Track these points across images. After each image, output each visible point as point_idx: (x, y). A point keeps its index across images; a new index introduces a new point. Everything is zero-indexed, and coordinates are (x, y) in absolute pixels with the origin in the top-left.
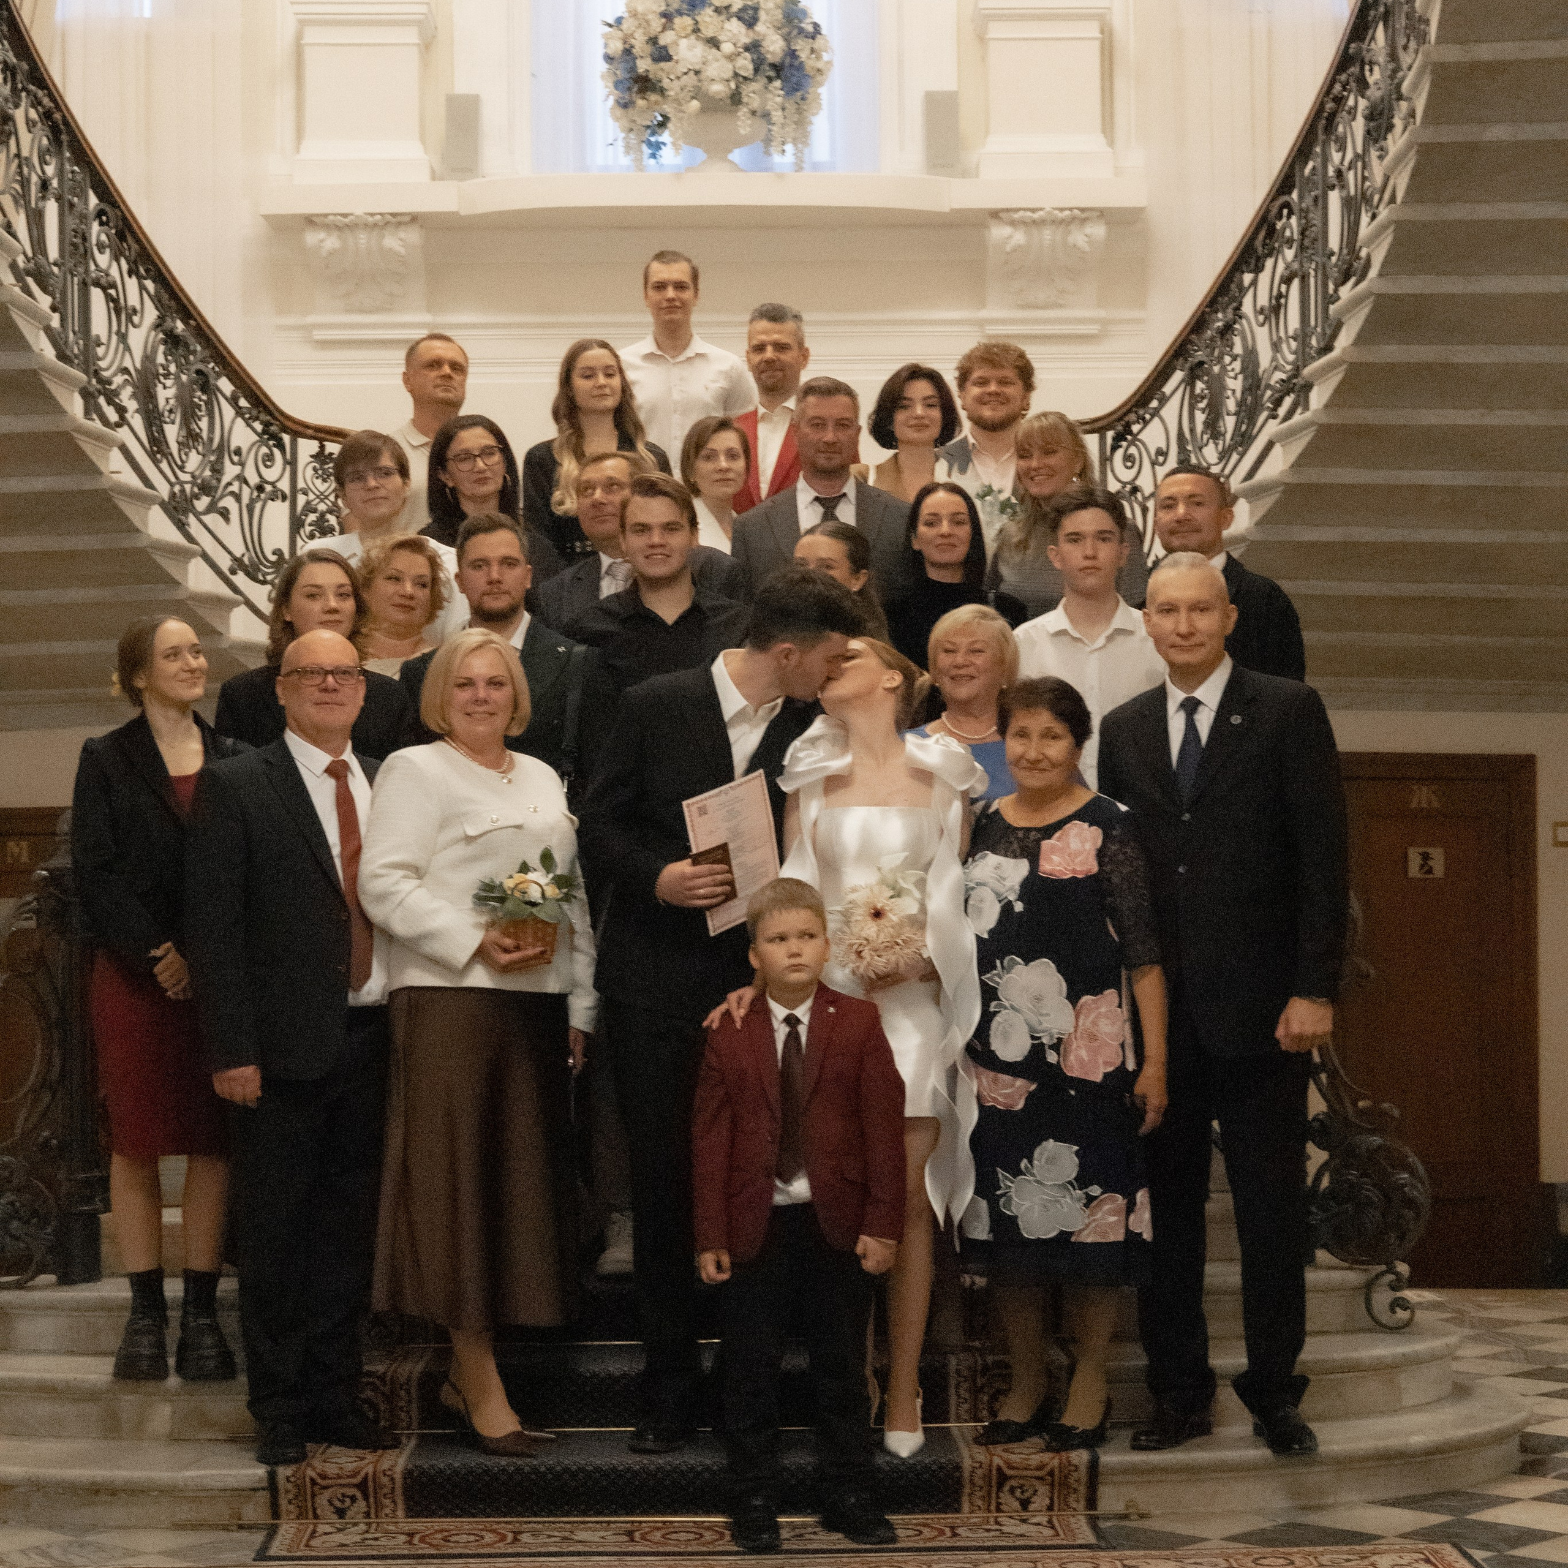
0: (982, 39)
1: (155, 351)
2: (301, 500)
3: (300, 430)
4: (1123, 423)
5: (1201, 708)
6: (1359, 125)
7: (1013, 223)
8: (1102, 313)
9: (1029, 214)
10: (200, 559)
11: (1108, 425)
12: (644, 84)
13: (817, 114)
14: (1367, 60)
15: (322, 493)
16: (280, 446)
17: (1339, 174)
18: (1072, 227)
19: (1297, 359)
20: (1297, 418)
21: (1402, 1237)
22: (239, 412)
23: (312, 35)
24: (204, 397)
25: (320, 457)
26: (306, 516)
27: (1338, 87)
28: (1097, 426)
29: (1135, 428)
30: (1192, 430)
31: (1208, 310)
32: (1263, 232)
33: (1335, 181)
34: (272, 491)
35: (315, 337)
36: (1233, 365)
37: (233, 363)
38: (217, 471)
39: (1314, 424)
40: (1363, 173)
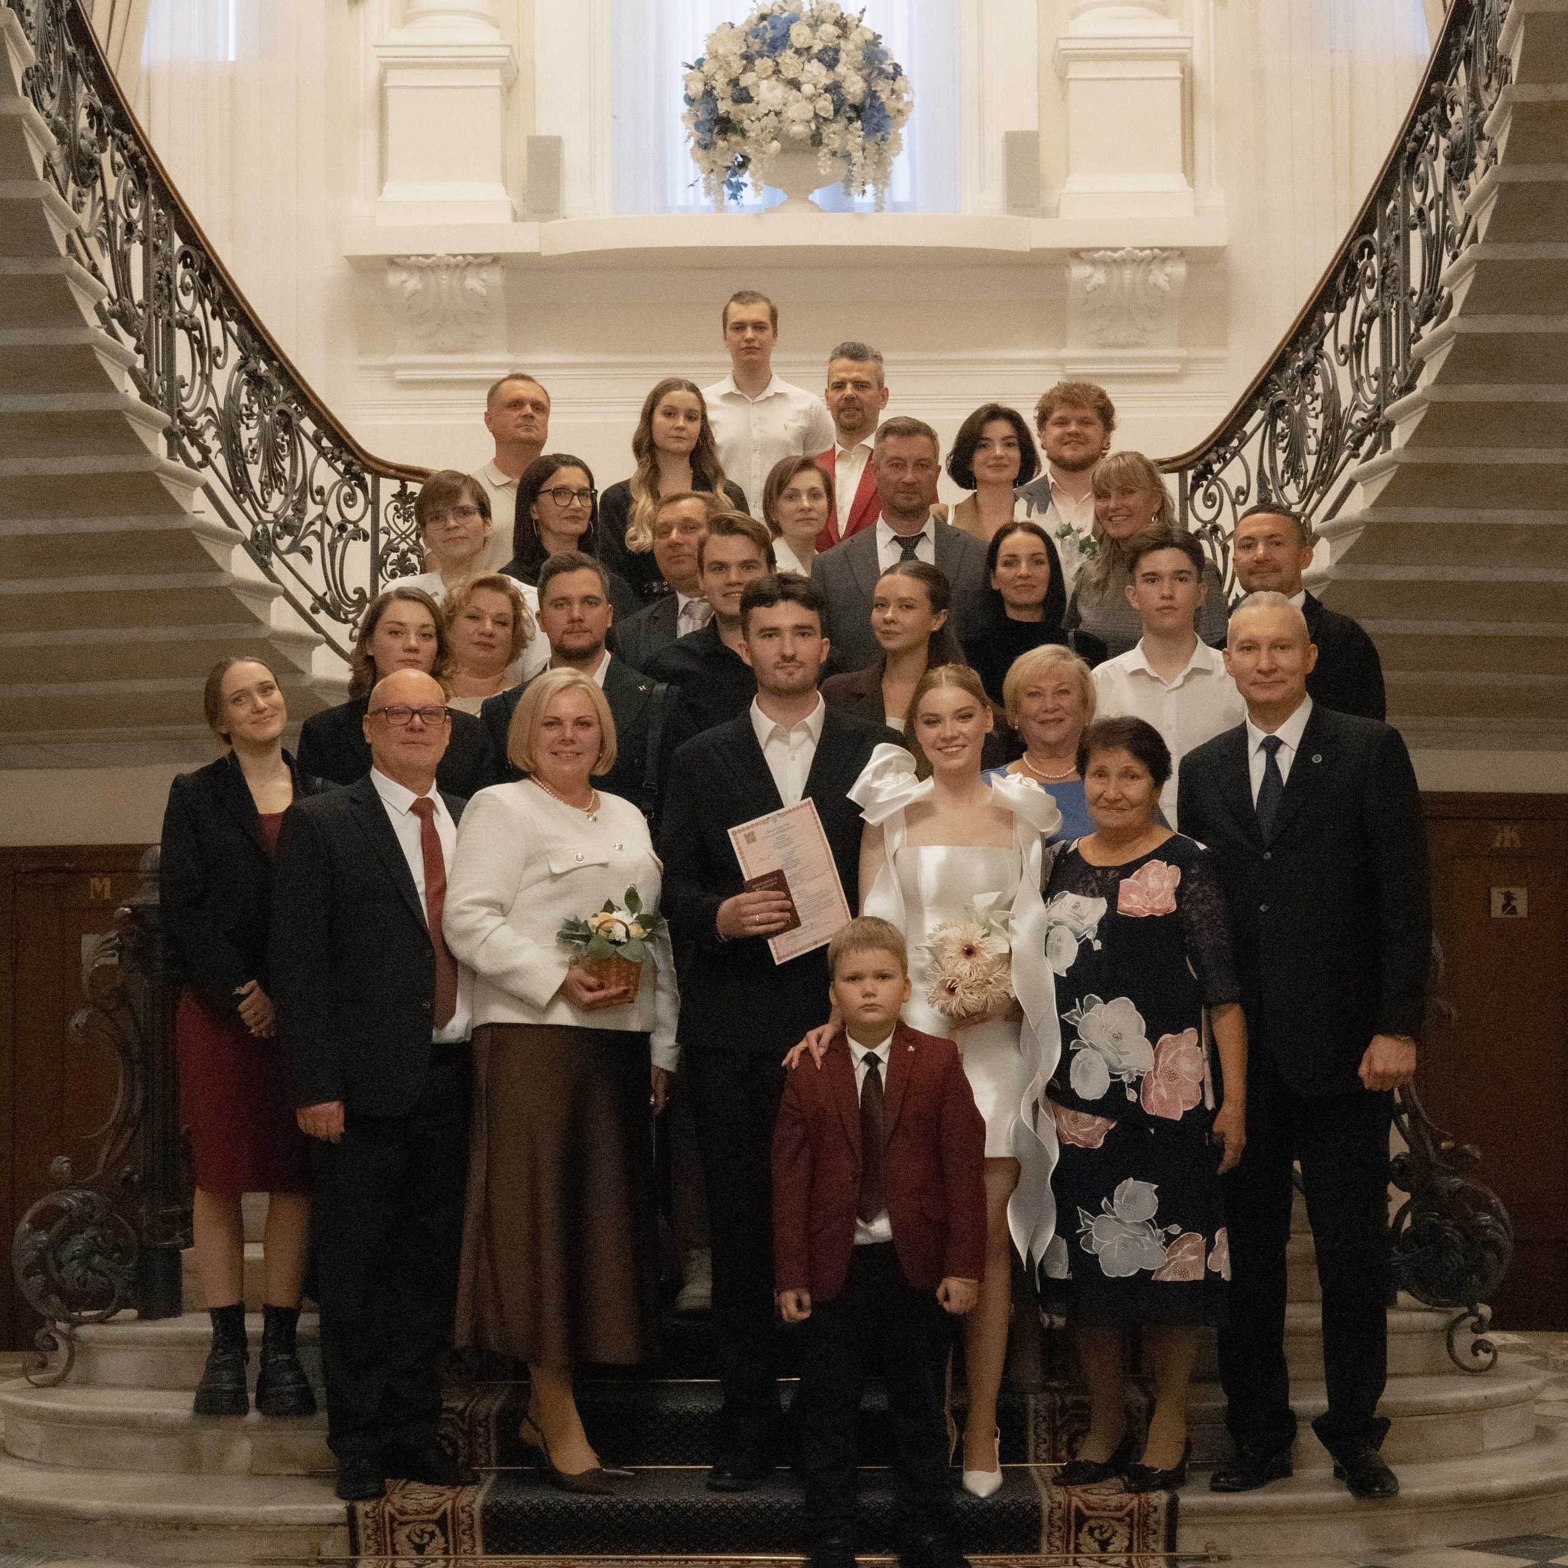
0: (1063, 80)
1: (238, 390)
2: (383, 539)
3: (382, 469)
4: (1203, 462)
5: (1282, 747)
6: (1440, 165)
7: (1093, 263)
8: (1182, 353)
9: (1109, 253)
10: (281, 598)
11: (1189, 464)
12: (725, 126)
13: (898, 154)
14: (1448, 100)
15: (404, 533)
16: (364, 488)
18: (1153, 266)
19: (1378, 398)
20: (1378, 457)
21: (1484, 1278)
22: (322, 452)
23: (394, 78)
24: (287, 437)
25: (402, 496)
26: (388, 555)
27: (1419, 127)
28: (1177, 465)
29: (1216, 467)
30: (1273, 470)
31: (1288, 349)
32: (1344, 271)
33: (1416, 221)
34: (353, 531)
35: (398, 377)
36: (1314, 405)
37: (316, 405)
38: (300, 510)
39: (1395, 463)
40: (1444, 212)
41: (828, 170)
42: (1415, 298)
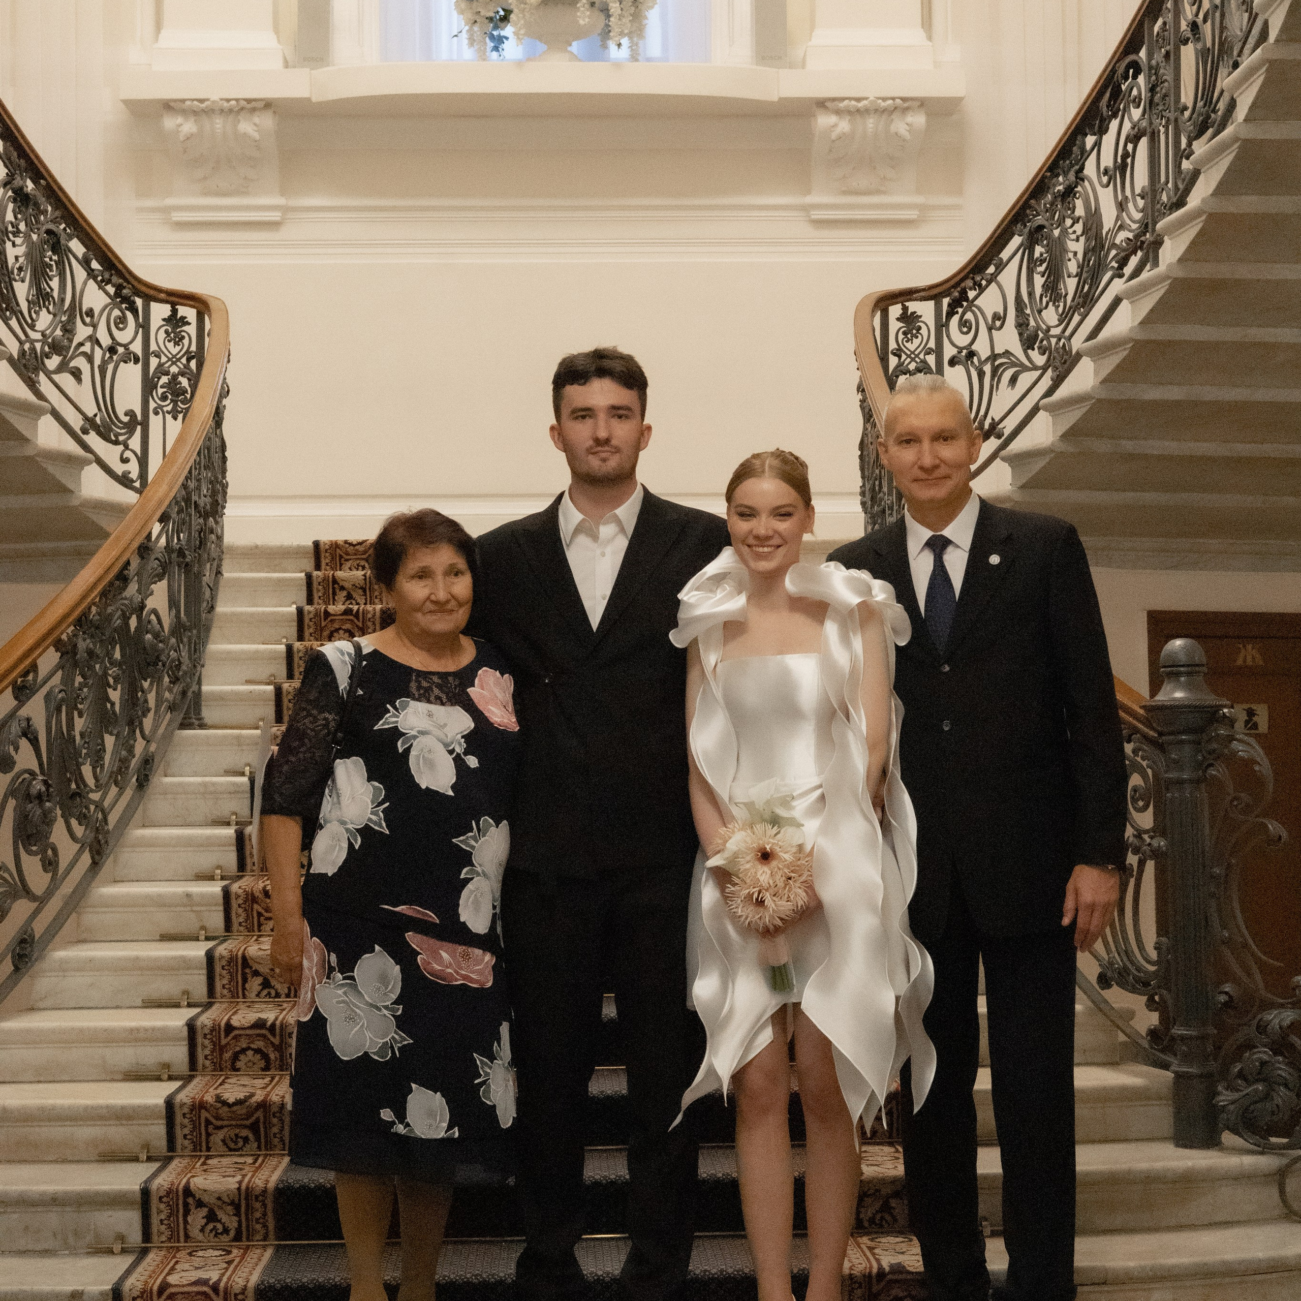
2: (154, 362)
3: (152, 294)
4: (959, 289)
5: (951, 547)
7: (838, 112)
8: (919, 199)
9: (853, 103)
10: (49, 415)
11: (944, 292)
15: (174, 356)
16: (134, 311)
17: (1194, 26)
18: (893, 117)
19: (1145, 216)
20: (1145, 275)
22: (91, 274)
24: (55, 258)
25: (175, 322)
26: (159, 378)
28: (933, 293)
29: (971, 294)
30: (1031, 294)
31: (1049, 174)
32: (1108, 95)
33: (1189, 35)
34: (124, 354)
35: (174, 219)
36: (1074, 228)
37: (84, 224)
38: (68, 331)
39: (1168, 277)
40: (1221, 23)
41: (587, 20)
42: (1187, 114)
